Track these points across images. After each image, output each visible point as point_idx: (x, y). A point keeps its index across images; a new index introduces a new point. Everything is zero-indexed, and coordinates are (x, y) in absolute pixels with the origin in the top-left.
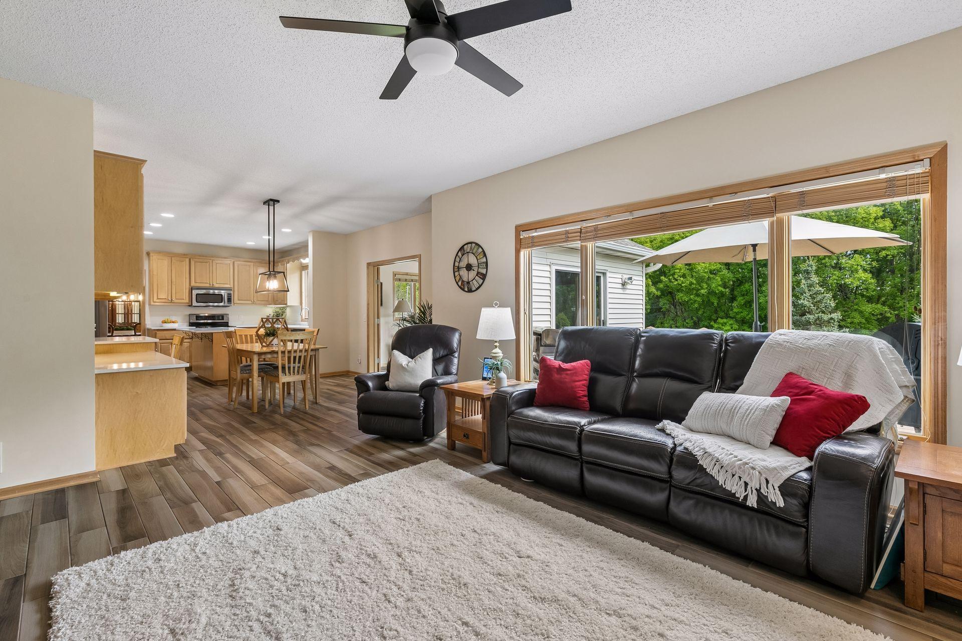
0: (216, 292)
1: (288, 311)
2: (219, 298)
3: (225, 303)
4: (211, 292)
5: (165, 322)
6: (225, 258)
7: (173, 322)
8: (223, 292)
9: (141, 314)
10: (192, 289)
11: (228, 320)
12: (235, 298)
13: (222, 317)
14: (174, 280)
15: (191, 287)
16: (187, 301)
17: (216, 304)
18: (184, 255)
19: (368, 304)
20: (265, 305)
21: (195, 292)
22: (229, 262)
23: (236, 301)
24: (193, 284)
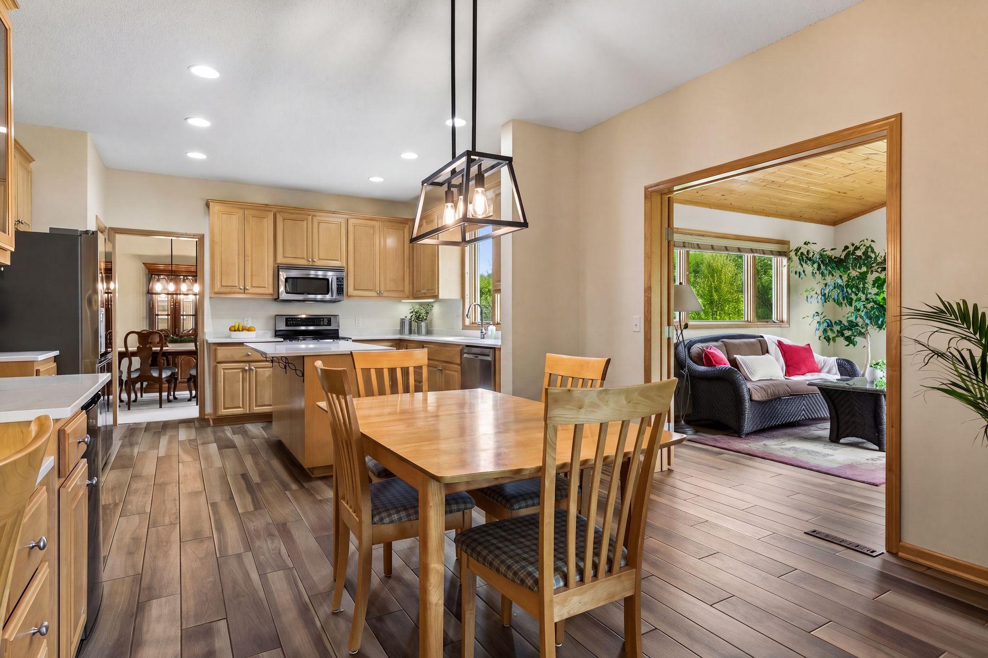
0: (320, 274)
1: (436, 309)
2: (323, 286)
3: (332, 296)
4: (312, 274)
5: (234, 329)
6: (334, 213)
7: (248, 330)
8: (330, 275)
9: (197, 314)
10: (278, 269)
11: (339, 326)
12: (350, 288)
13: (328, 320)
14: (248, 252)
15: (277, 265)
16: (270, 290)
17: (319, 297)
18: (266, 207)
19: (648, 290)
20: (399, 299)
21: (283, 275)
22: (339, 220)
23: (351, 291)
24: (280, 260)
